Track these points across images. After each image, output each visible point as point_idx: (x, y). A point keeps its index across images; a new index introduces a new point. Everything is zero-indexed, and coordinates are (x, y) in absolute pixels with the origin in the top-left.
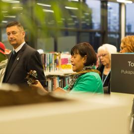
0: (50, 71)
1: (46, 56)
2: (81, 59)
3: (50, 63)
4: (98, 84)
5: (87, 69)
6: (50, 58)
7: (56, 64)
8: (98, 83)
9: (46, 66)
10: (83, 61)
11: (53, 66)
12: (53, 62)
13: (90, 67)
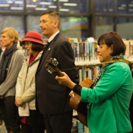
0: (90, 60)
1: (86, 46)
2: (107, 49)
3: (90, 52)
4: (126, 75)
5: (114, 59)
6: (89, 47)
7: (96, 53)
8: (126, 73)
9: (85, 55)
10: (110, 51)
11: (93, 55)
12: (93, 51)
13: (118, 57)
